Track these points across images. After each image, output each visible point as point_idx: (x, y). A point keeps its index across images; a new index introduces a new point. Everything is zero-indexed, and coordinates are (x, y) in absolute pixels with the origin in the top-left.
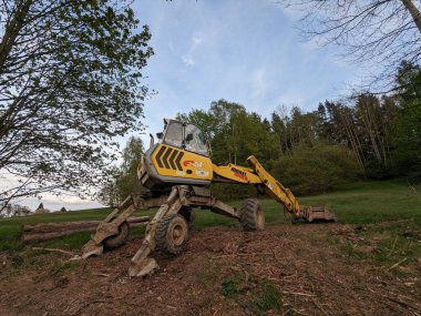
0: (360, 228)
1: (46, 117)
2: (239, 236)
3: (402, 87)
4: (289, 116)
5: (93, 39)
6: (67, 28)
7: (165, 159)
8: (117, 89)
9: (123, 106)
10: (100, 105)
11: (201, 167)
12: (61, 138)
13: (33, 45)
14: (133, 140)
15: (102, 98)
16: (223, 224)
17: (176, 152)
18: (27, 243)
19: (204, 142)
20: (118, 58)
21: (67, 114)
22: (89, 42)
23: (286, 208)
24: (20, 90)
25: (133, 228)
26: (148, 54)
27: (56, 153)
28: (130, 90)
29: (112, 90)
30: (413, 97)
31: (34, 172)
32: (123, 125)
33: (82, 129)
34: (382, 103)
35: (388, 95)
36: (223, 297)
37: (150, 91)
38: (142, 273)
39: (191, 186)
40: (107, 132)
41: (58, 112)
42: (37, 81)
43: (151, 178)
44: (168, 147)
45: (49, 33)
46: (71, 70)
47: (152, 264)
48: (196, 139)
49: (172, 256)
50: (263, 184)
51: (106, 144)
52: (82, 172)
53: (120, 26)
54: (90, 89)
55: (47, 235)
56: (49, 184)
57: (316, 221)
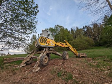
0: (93, 59)
1: (9, 29)
2: (62, 61)
3: (105, 22)
4: (75, 29)
5: (22, 7)
6: (15, 4)
7: (42, 40)
8: (29, 22)
9: (31, 26)
10: (24, 26)
11: (52, 43)
12: (14, 35)
13: (5, 9)
14: (34, 35)
15: (25, 24)
16: (58, 58)
17: (45, 39)
18: (5, 63)
19: (53, 36)
20: (29, 13)
21: (15, 28)
22: (21, 8)
23: (74, 54)
24: (2, 21)
25: (34, 59)
26: (37, 12)
27: (12, 39)
28: (33, 22)
29: (28, 22)
30: (107, 25)
31: (6, 44)
32: (31, 31)
33: (19, 33)
34: (99, 26)
35: (101, 24)
36: (57, 77)
37: (38, 22)
38: (36, 71)
39: (49, 48)
40: (26, 33)
41: (13, 28)
42: (7, 19)
43: (39, 46)
44: (43, 37)
45: (9, 5)
46: (16, 16)
47: (39, 68)
48: (51, 35)
49: (44, 66)
50: (68, 47)
51: (26, 37)
52: (20, 44)
53: (30, 4)
54: (21, 21)
55: (10, 61)
56: (10, 47)
57: (82, 57)
